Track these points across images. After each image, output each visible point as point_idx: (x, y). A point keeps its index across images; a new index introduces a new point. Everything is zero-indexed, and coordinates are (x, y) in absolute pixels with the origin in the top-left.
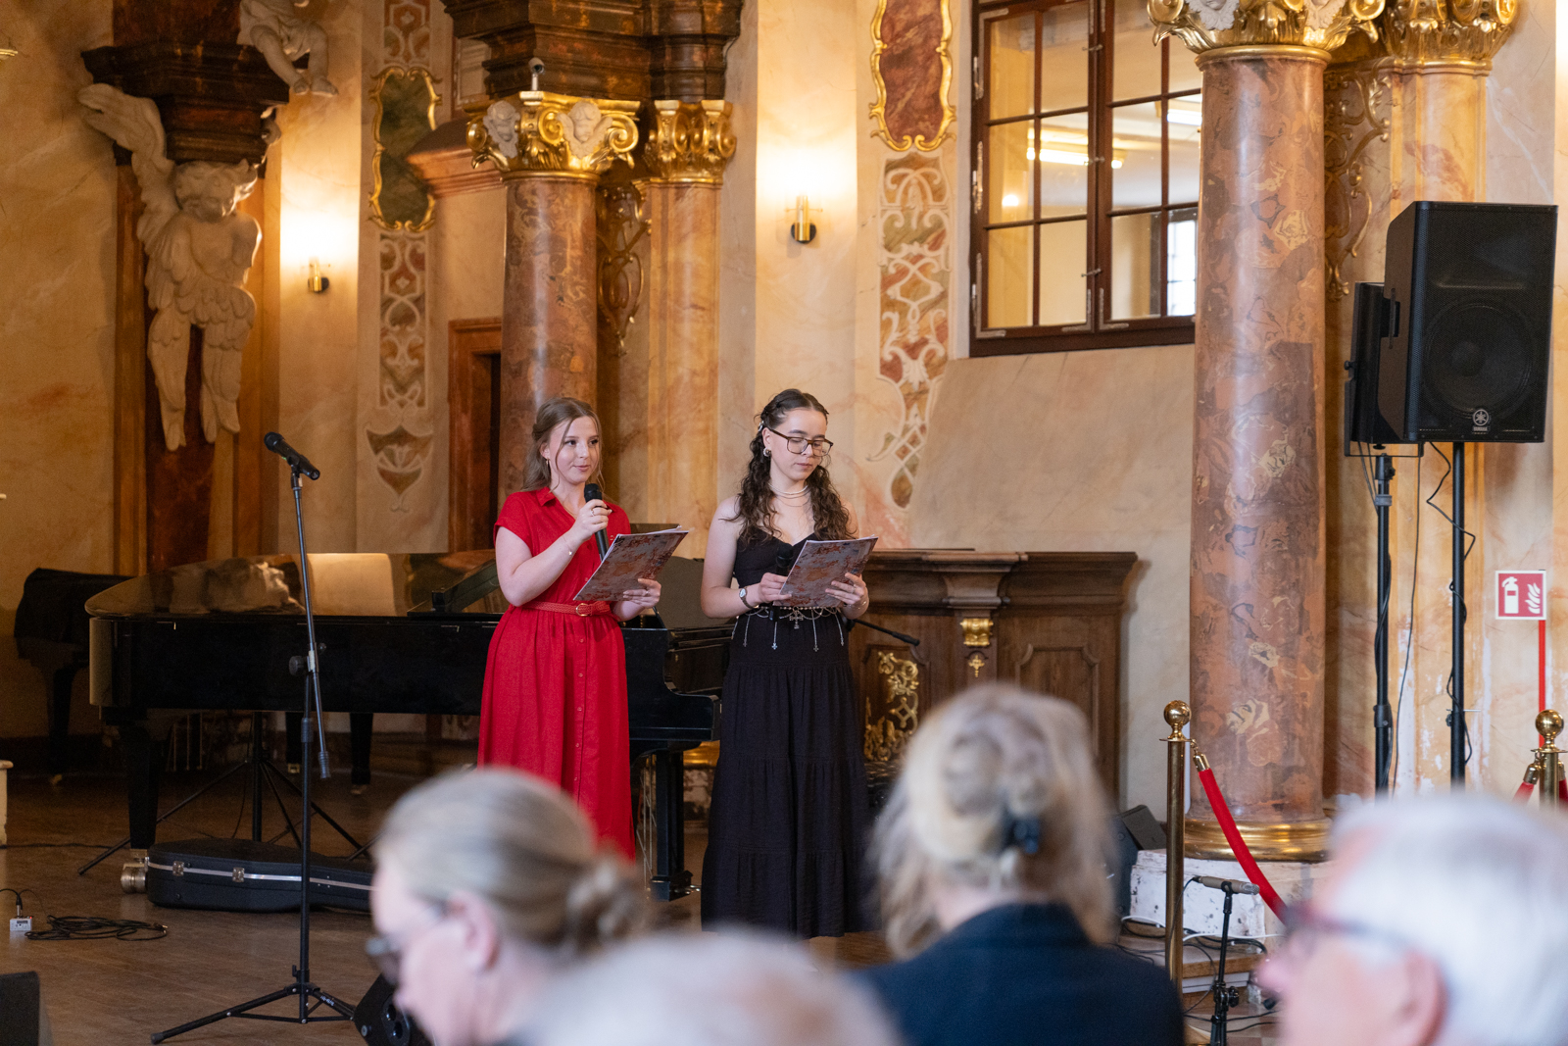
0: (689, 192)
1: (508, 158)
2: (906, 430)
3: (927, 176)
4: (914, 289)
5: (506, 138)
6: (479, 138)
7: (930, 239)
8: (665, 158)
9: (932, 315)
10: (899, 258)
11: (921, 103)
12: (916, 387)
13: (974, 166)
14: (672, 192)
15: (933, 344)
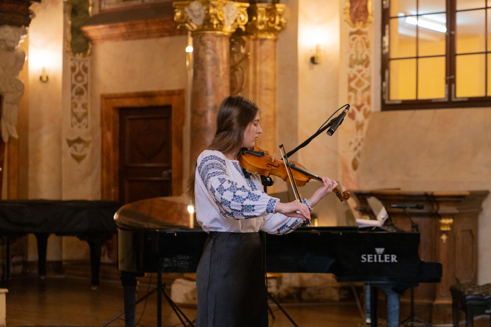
0: (266, 42)
1: (197, 25)
2: (357, 140)
3: (364, 39)
4: (359, 84)
5: (197, 16)
6: (182, 17)
7: (365, 63)
8: (261, 27)
9: (366, 94)
10: (354, 71)
11: (361, 9)
12: (360, 123)
13: (383, 34)
14: (258, 42)
15: (366, 106)
